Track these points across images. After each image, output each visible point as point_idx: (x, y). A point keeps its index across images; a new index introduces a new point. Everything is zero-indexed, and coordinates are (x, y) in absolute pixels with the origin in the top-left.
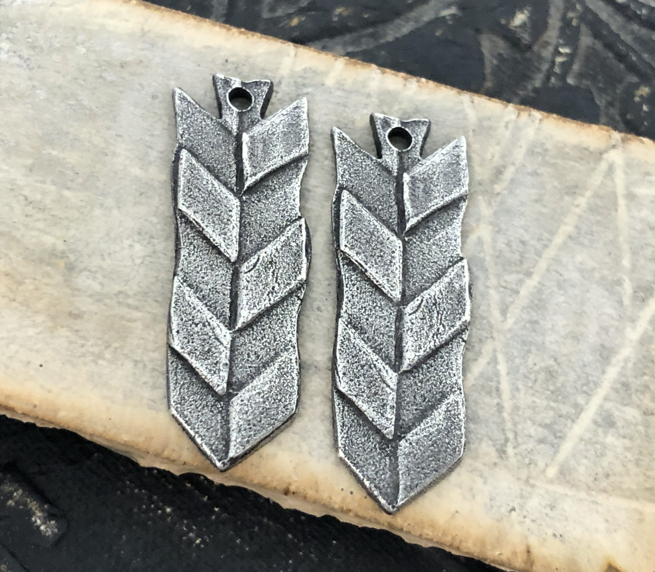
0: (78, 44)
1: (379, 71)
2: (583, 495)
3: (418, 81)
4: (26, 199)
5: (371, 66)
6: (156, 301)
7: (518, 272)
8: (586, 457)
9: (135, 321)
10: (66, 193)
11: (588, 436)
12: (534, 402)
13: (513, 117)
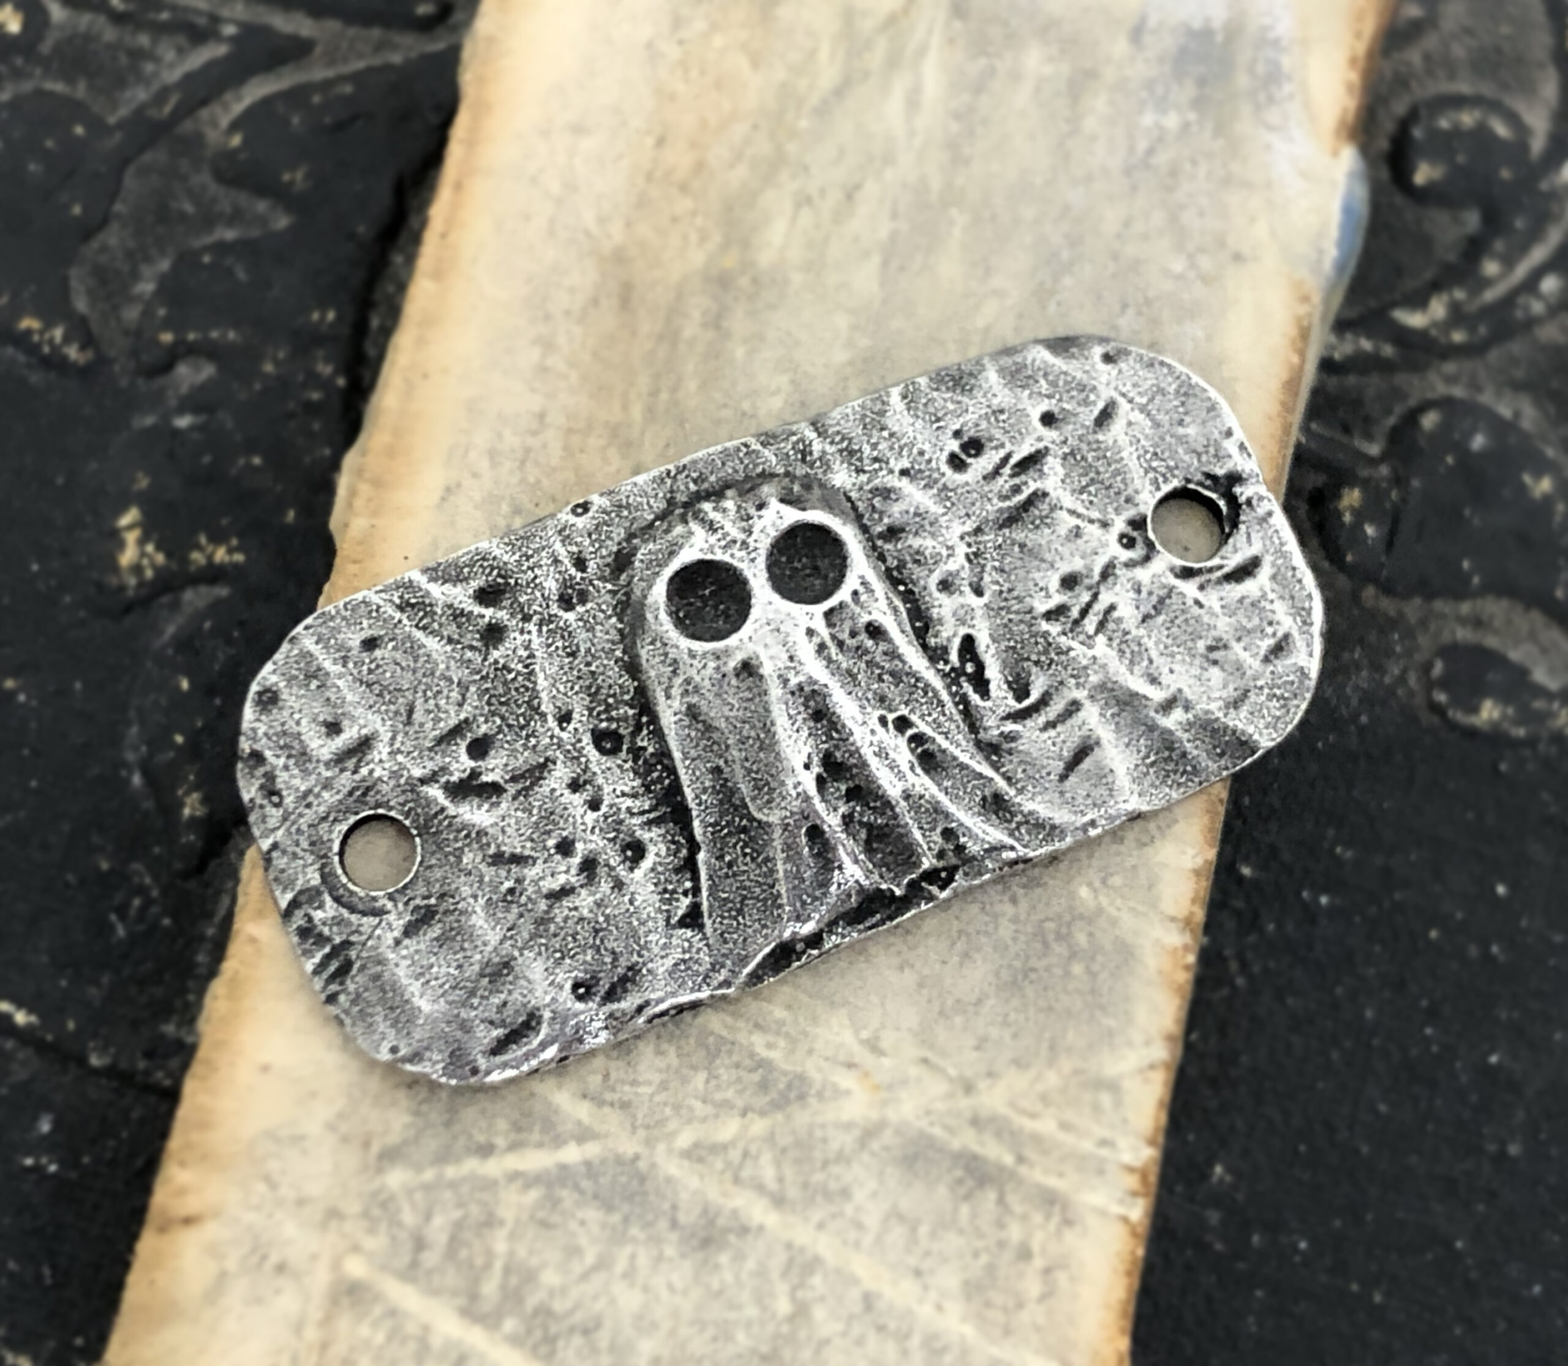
0: (1190, 257)
1: (1199, 861)
2: (312, 1334)
3: (1186, 948)
4: (858, 187)
5: (1211, 846)
6: (668, 445)
7: (781, 1180)
8: (390, 1338)
9: (625, 407)
10: (876, 260)
11: (436, 1342)
12: (502, 1223)
13: (1128, 1158)
